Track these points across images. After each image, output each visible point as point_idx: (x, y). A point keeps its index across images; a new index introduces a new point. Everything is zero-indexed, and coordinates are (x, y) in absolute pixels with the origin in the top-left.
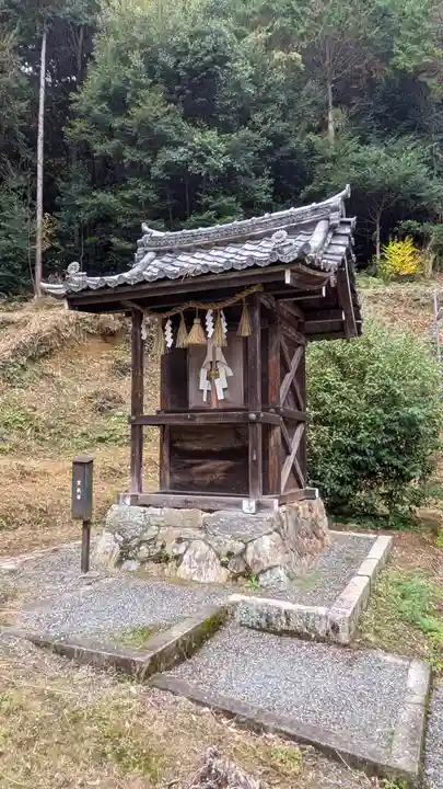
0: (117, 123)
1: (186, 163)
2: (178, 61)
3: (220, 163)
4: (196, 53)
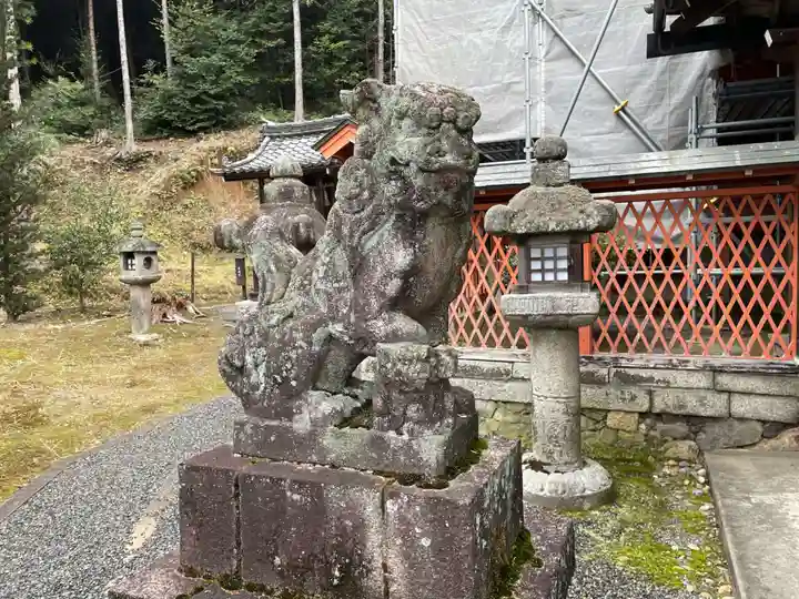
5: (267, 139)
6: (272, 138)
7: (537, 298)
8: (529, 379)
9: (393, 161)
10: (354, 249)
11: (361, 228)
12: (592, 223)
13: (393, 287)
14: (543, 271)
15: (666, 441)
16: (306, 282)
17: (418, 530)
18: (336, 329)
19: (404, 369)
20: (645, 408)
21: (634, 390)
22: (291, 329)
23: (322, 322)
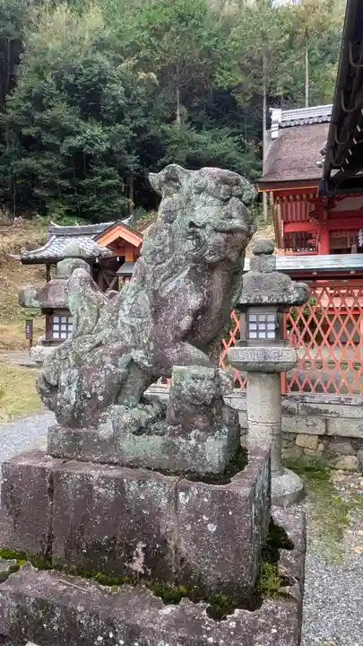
0: (37, 116)
1: (82, 147)
2: (76, 79)
3: (104, 147)
4: (87, 75)
5: (54, 237)
6: (58, 236)
7: (254, 350)
8: (246, 411)
9: (192, 224)
10: (155, 293)
11: (162, 276)
12: (293, 298)
13: (185, 322)
14: (258, 331)
15: (337, 456)
16: (113, 318)
17: (204, 517)
18: (138, 355)
19: (197, 386)
20: (322, 432)
21: (314, 419)
22: (102, 355)
23: (126, 349)
